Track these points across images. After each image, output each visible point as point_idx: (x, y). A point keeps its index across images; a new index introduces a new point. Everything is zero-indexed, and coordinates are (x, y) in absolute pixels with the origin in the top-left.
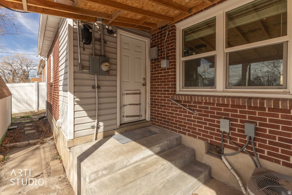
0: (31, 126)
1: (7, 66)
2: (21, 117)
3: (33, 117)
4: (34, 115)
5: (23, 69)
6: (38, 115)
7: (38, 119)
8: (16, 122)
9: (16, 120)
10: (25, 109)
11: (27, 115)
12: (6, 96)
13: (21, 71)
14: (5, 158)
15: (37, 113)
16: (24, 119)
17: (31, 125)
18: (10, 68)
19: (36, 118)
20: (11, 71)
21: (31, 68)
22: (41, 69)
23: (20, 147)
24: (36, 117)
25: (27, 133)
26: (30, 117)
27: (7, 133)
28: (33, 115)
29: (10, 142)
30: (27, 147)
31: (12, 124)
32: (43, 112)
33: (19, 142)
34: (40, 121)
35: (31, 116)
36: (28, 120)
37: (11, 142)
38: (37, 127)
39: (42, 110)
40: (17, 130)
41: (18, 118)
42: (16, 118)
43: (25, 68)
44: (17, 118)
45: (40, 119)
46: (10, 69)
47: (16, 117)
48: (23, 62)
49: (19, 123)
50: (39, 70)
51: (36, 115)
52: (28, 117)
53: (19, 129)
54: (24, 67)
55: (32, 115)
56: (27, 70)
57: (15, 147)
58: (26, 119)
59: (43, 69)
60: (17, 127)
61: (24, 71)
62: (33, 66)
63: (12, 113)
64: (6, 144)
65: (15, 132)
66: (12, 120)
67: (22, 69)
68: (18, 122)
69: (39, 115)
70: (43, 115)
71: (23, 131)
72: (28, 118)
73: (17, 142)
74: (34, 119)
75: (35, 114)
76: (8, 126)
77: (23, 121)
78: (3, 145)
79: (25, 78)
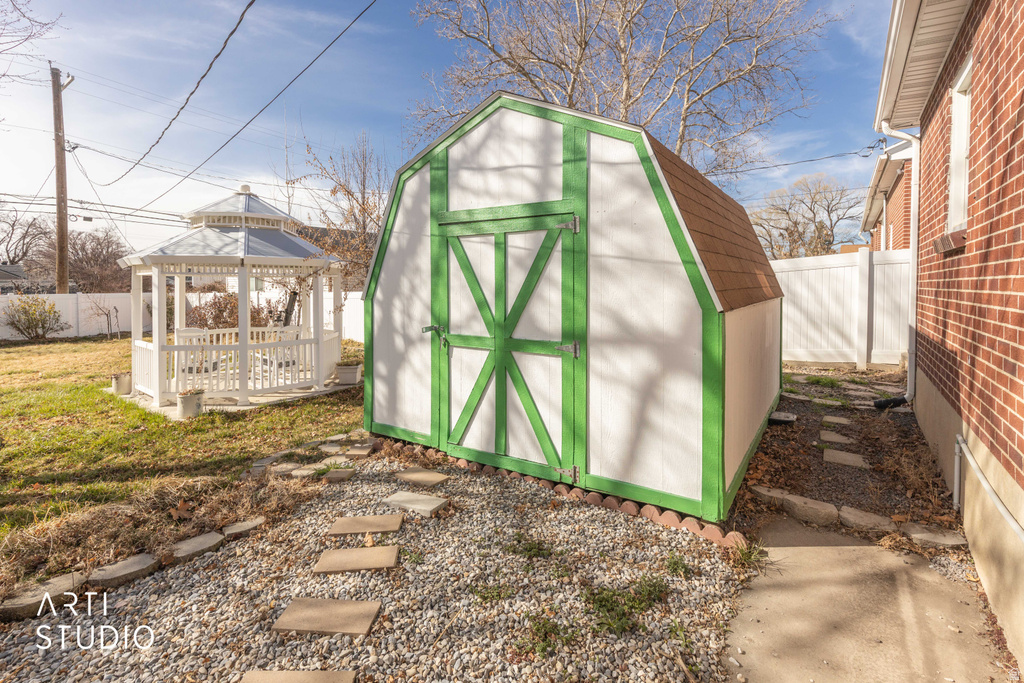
0: (844, 431)
1: (779, 216)
2: (809, 378)
3: (855, 391)
4: (853, 382)
5: (817, 220)
6: (870, 384)
7: (872, 403)
8: (792, 396)
9: (794, 388)
10: (831, 350)
11: (830, 374)
12: (766, 298)
13: (812, 227)
14: (750, 553)
15: (863, 373)
16: (819, 389)
17: (844, 427)
18: (785, 223)
19: (864, 398)
20: (786, 230)
21: (840, 212)
22: (880, 201)
23: (806, 522)
24: (863, 391)
25: (832, 460)
26: (838, 387)
27: (764, 434)
28: (849, 382)
29: (770, 481)
30: (833, 535)
31: (783, 403)
32: (890, 376)
33: (802, 495)
34: (884, 415)
35: (845, 385)
36: (831, 396)
37: (775, 484)
38: (869, 446)
39: (882, 365)
40: (796, 433)
41: (801, 379)
42: (795, 378)
43: (822, 216)
44: (798, 382)
45: (881, 406)
46: (783, 226)
47: (793, 374)
48: (818, 197)
49: (802, 402)
50: (870, 209)
51: (861, 384)
52: (832, 384)
53: (804, 432)
54: (821, 213)
55: (845, 381)
56: (828, 223)
57: (787, 512)
58: (827, 390)
59: (887, 200)
60: (797, 419)
61: (821, 227)
62: (847, 205)
63: (784, 358)
64: (760, 482)
65: (789, 439)
66: (781, 387)
67: (814, 222)
68: (802, 397)
69: (875, 384)
70: (892, 390)
71: (815, 443)
72: (832, 387)
73: (794, 489)
74: (857, 397)
75: (857, 377)
76: (768, 407)
77: (817, 400)
78: (750, 483)
79: (825, 244)
